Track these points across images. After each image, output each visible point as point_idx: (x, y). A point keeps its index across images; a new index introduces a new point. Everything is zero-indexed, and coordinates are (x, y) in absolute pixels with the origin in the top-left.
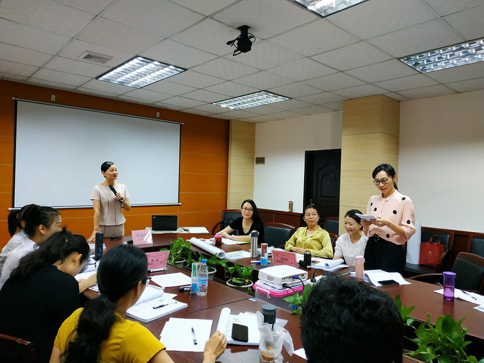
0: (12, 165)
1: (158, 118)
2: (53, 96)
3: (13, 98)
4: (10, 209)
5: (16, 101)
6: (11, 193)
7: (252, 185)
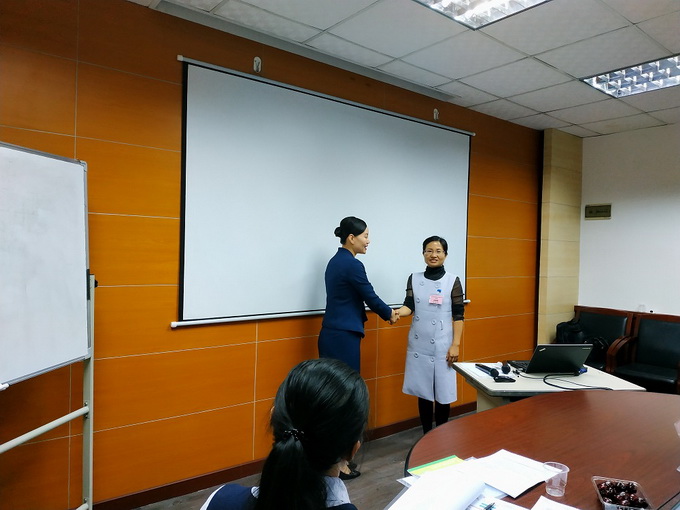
0: (178, 219)
1: (437, 122)
2: (257, 60)
3: (181, 58)
4: (175, 324)
5: (185, 65)
6: (176, 285)
7: (576, 262)
